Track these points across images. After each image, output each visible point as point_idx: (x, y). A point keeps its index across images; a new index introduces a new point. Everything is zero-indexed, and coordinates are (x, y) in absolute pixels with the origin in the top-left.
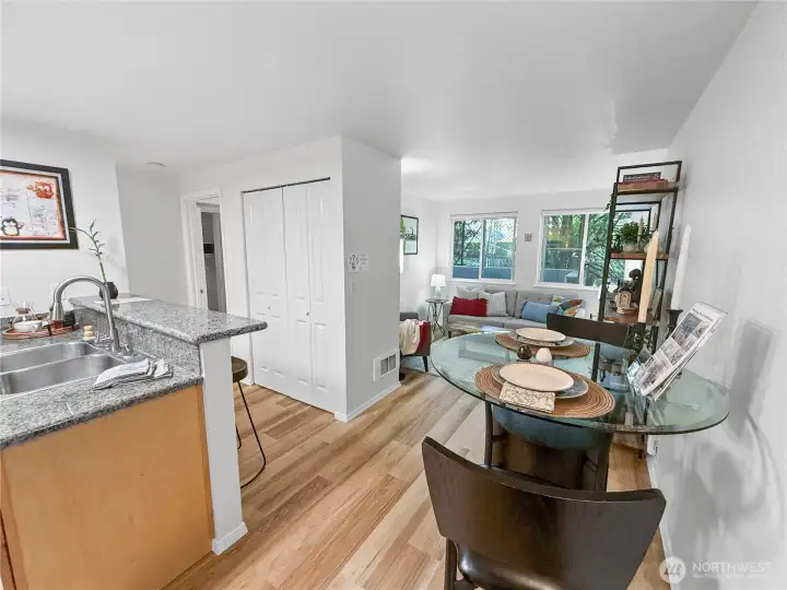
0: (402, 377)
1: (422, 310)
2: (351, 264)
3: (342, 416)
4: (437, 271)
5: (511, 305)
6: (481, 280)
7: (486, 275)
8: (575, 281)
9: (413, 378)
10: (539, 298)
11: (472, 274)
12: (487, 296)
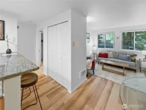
0: (87, 76)
1: (91, 56)
2: (73, 44)
3: (70, 91)
4: (94, 46)
5: (115, 55)
6: (105, 48)
7: (107, 47)
8: (133, 49)
9: (90, 76)
10: (123, 53)
11: (103, 47)
12: (108, 53)
